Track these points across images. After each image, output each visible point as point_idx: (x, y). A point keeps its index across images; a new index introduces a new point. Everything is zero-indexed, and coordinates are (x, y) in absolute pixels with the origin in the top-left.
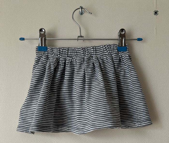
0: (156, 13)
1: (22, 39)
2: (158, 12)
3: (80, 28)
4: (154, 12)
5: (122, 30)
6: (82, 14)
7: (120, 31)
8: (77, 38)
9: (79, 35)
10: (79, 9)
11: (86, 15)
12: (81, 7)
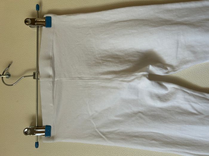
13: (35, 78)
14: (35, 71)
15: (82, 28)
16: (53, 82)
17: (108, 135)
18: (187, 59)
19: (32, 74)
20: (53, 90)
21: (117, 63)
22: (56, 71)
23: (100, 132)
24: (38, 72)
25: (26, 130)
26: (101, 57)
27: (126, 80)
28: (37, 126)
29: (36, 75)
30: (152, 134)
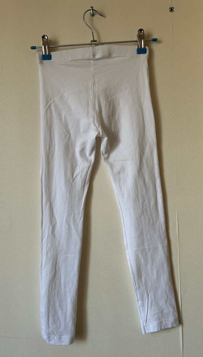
0: (172, 10)
1: (33, 48)
2: (174, 8)
3: (93, 32)
4: (170, 9)
6: (93, 15)
8: (90, 43)
9: (92, 39)
10: (90, 10)
11: (97, 16)
12: (91, 7)
14: (98, 42)
15: (137, 82)
16: (89, 59)
17: (49, 110)
18: (114, 168)
19: (95, 39)
20: (82, 60)
21: (109, 113)
22: (99, 61)
23: (51, 103)
24: (97, 45)
25: (46, 38)
26: (113, 100)
27: (95, 120)
28: (50, 47)
29: (95, 43)
30: (54, 146)
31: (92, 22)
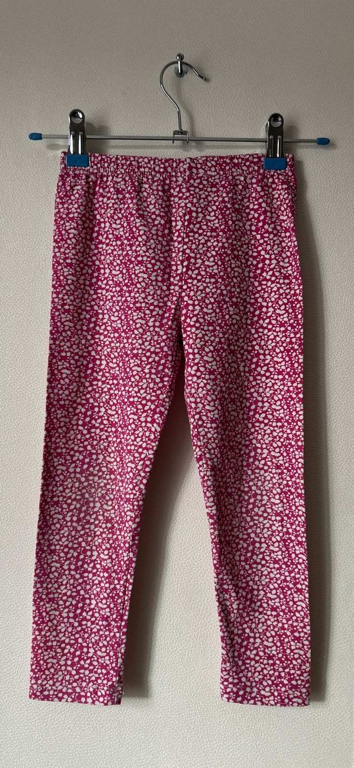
1: (36, 137)
3: (179, 113)
5: (275, 117)
6: (182, 74)
7: (270, 120)
8: (172, 135)
9: (178, 129)
10: (177, 62)
11: (191, 77)
12: (179, 56)
13: (174, 134)
14: (188, 136)
19: (184, 129)
24: (188, 141)
25: (81, 116)
28: (88, 137)
29: (181, 136)
31: (178, 88)
